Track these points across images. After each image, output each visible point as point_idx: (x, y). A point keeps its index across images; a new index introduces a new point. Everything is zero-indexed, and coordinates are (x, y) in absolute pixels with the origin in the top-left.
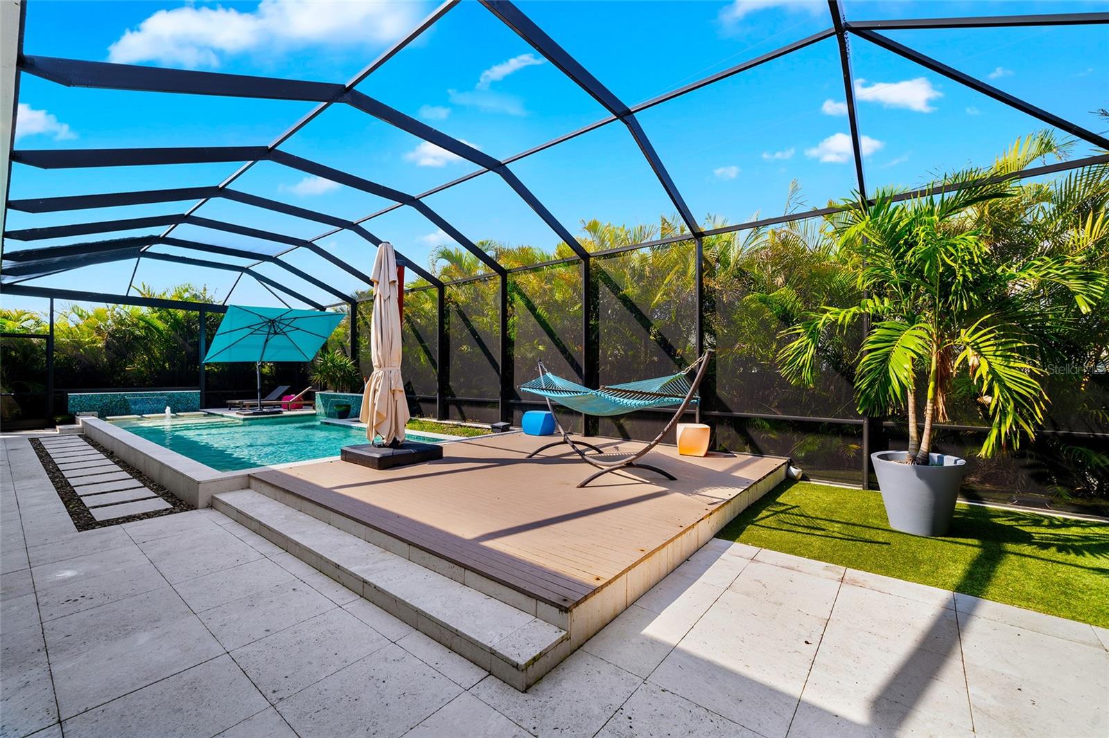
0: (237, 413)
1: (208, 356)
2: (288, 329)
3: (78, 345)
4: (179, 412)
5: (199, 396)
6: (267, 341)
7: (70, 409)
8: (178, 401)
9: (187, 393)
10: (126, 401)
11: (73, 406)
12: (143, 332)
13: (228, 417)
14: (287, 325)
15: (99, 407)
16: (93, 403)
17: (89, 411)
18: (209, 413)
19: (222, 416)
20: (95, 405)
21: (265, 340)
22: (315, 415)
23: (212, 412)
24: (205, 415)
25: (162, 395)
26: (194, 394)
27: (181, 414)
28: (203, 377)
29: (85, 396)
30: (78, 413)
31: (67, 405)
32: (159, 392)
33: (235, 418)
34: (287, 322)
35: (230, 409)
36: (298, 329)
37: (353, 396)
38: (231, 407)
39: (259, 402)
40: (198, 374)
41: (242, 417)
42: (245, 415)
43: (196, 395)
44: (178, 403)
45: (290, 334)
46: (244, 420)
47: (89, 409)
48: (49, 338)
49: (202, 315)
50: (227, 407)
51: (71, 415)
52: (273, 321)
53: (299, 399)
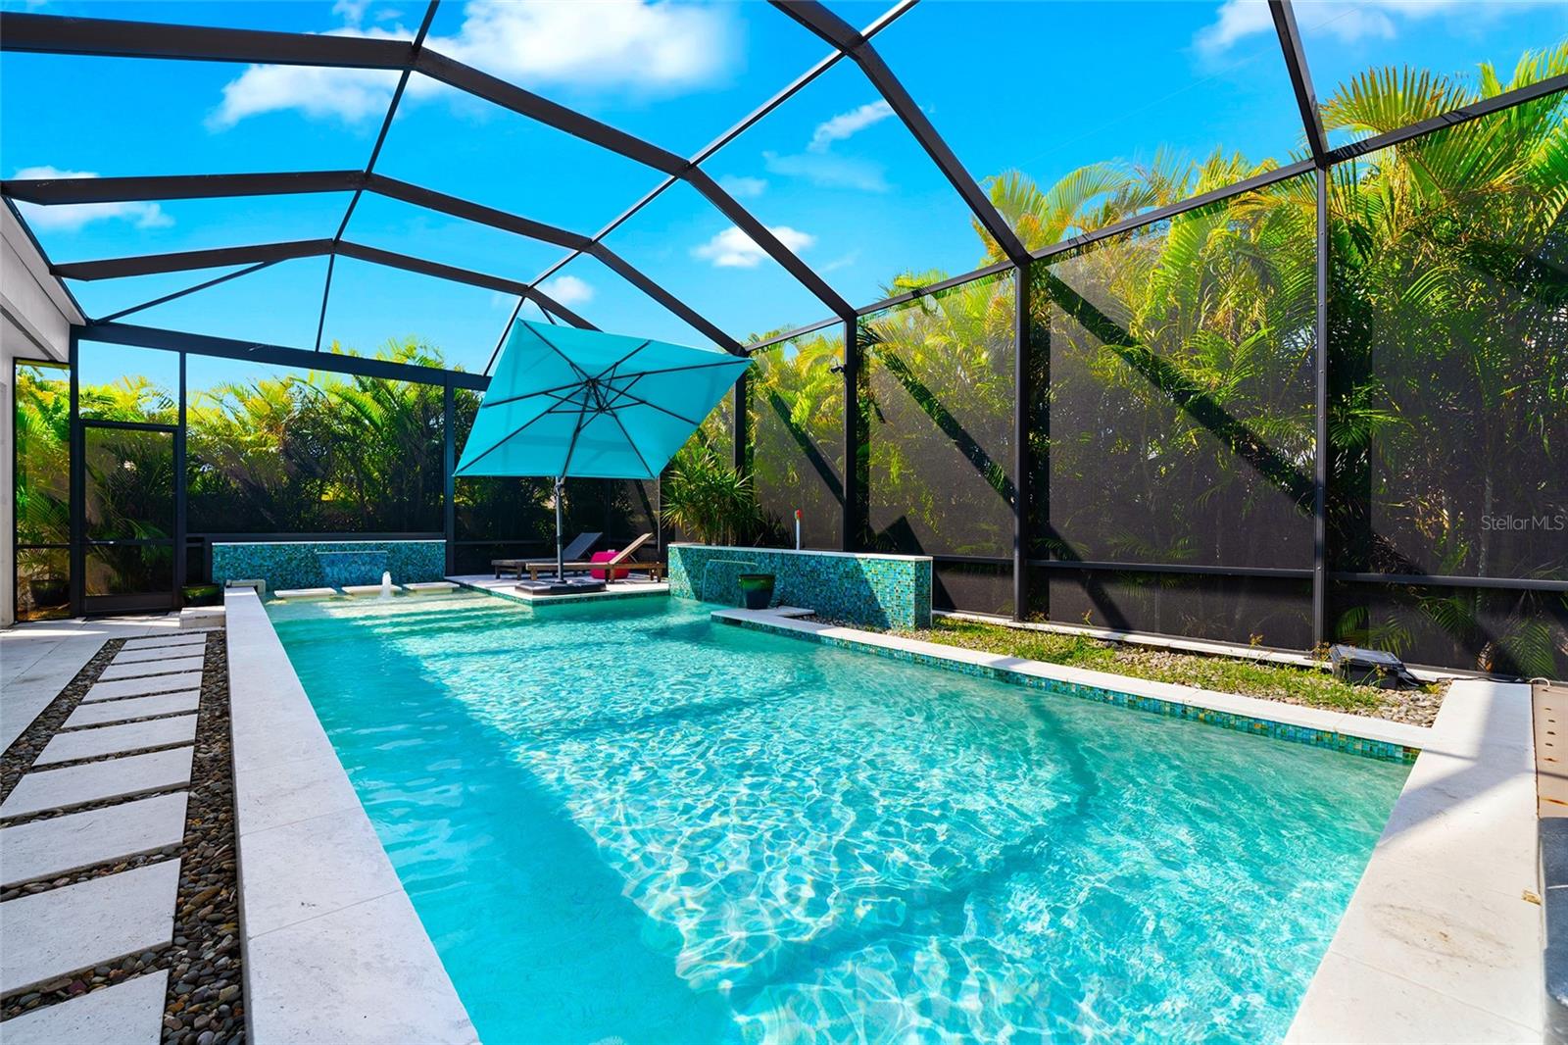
0: (517, 588)
1: (462, 462)
2: (623, 400)
3: (234, 449)
4: (408, 582)
5: (443, 550)
6: (578, 429)
7: (216, 574)
8: (408, 560)
9: (423, 545)
10: (316, 558)
11: (221, 568)
12: (348, 428)
13: (500, 595)
14: (621, 393)
15: (269, 570)
16: (257, 561)
17: (249, 578)
18: (463, 586)
19: (488, 592)
20: (261, 565)
21: (574, 427)
22: (666, 593)
23: (466, 582)
24: (455, 590)
25: (379, 547)
26: (435, 545)
27: (411, 586)
28: (450, 513)
29: (243, 547)
30: (228, 582)
31: (211, 564)
32: (374, 542)
33: (513, 599)
34: (620, 385)
35: (498, 578)
36: (643, 402)
37: (771, 554)
38: (499, 572)
39: (558, 564)
40: (442, 510)
41: (531, 597)
42: (536, 592)
43: (439, 549)
44: (407, 564)
45: (623, 414)
46: (536, 604)
47: (250, 573)
48: (179, 430)
49: (449, 393)
50: (493, 573)
51: (217, 585)
52: (593, 383)
53: (627, 560)
